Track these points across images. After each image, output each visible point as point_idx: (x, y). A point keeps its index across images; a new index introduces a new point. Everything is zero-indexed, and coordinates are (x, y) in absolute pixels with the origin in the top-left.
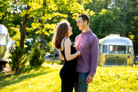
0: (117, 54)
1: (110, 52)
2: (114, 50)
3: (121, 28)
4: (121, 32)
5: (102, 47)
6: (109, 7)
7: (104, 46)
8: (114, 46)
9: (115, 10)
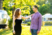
0: (49, 21)
1: (47, 21)
2: (48, 20)
3: (51, 11)
4: (51, 13)
5: (43, 19)
6: (46, 3)
7: (44, 18)
8: (48, 18)
9: (48, 4)
